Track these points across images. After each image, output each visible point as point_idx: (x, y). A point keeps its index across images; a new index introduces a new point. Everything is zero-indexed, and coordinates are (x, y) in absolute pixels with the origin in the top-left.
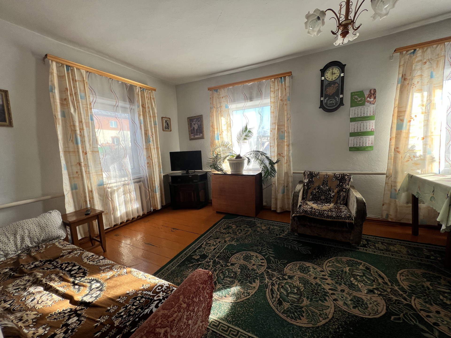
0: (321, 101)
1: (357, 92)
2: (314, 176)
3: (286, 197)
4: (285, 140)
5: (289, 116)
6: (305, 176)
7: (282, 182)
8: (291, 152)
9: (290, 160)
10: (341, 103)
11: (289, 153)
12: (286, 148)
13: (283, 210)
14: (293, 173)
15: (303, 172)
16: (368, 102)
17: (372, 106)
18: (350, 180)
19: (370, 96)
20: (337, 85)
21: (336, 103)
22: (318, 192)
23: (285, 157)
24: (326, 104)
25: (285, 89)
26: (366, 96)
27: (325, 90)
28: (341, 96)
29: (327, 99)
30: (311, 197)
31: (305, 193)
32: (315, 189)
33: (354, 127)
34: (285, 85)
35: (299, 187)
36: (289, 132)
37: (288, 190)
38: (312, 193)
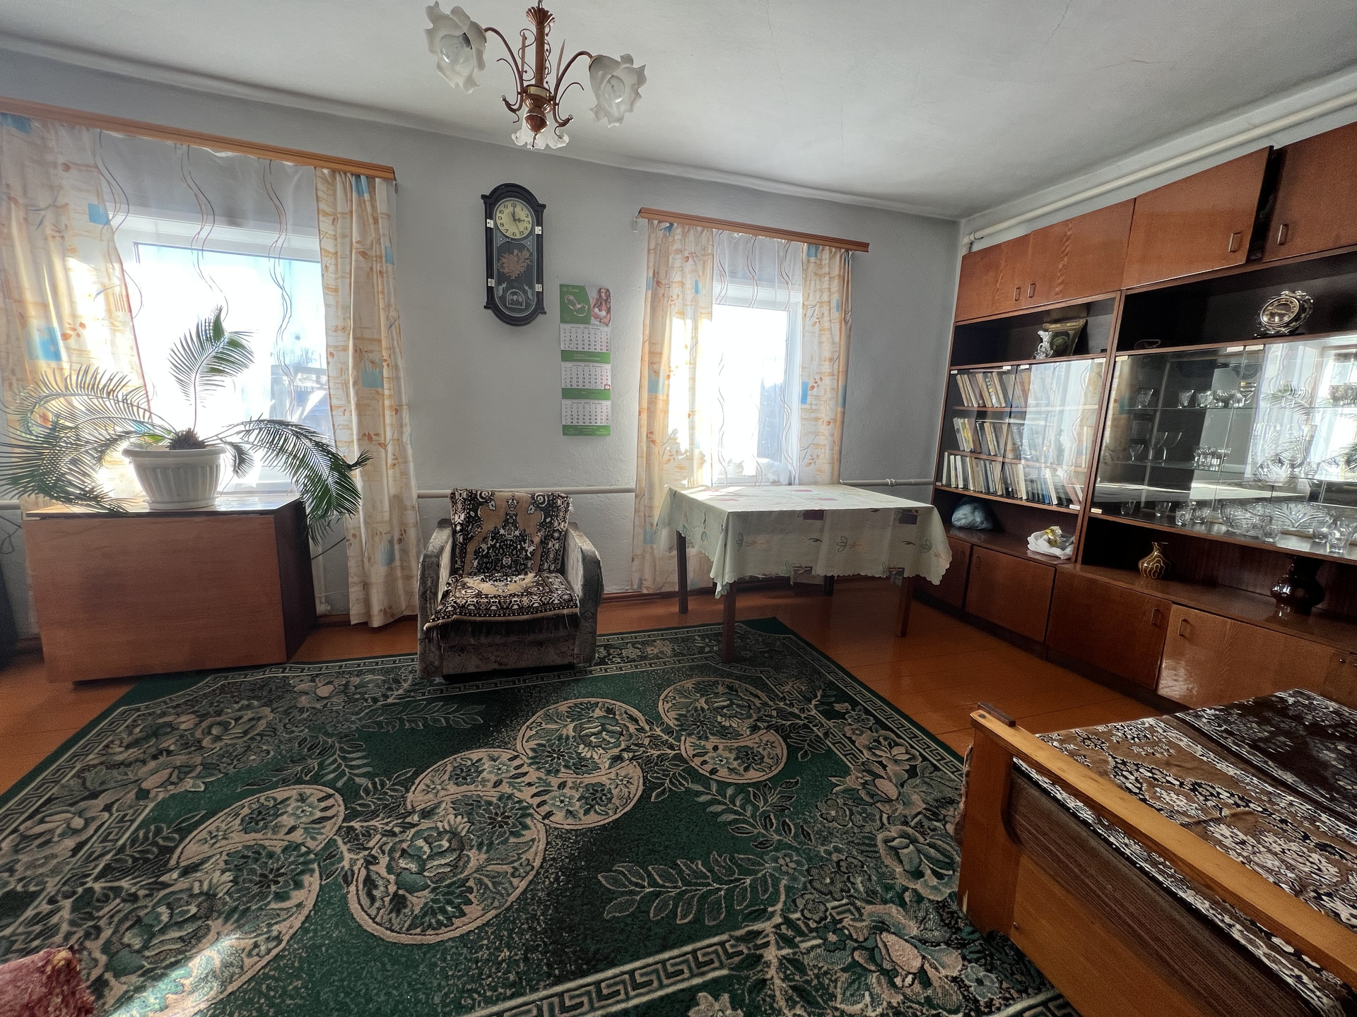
0: (490, 290)
1: (574, 287)
2: (481, 504)
3: (399, 573)
4: (386, 392)
5: (393, 314)
6: (454, 503)
7: (383, 528)
8: (407, 430)
9: (405, 457)
10: (540, 309)
11: (401, 433)
12: (389, 417)
13: (393, 615)
14: (419, 497)
15: (449, 491)
16: (597, 317)
17: (605, 329)
18: (567, 511)
19: (599, 304)
20: (526, 254)
21: (528, 305)
22: (493, 546)
23: (390, 448)
24: (502, 299)
26: (592, 302)
27: (499, 260)
28: (538, 288)
29: (504, 285)
30: (476, 563)
31: (458, 553)
32: (485, 540)
33: (570, 374)
34: (374, 207)
35: (441, 539)
36: (396, 367)
37: (404, 552)
38: (476, 553)
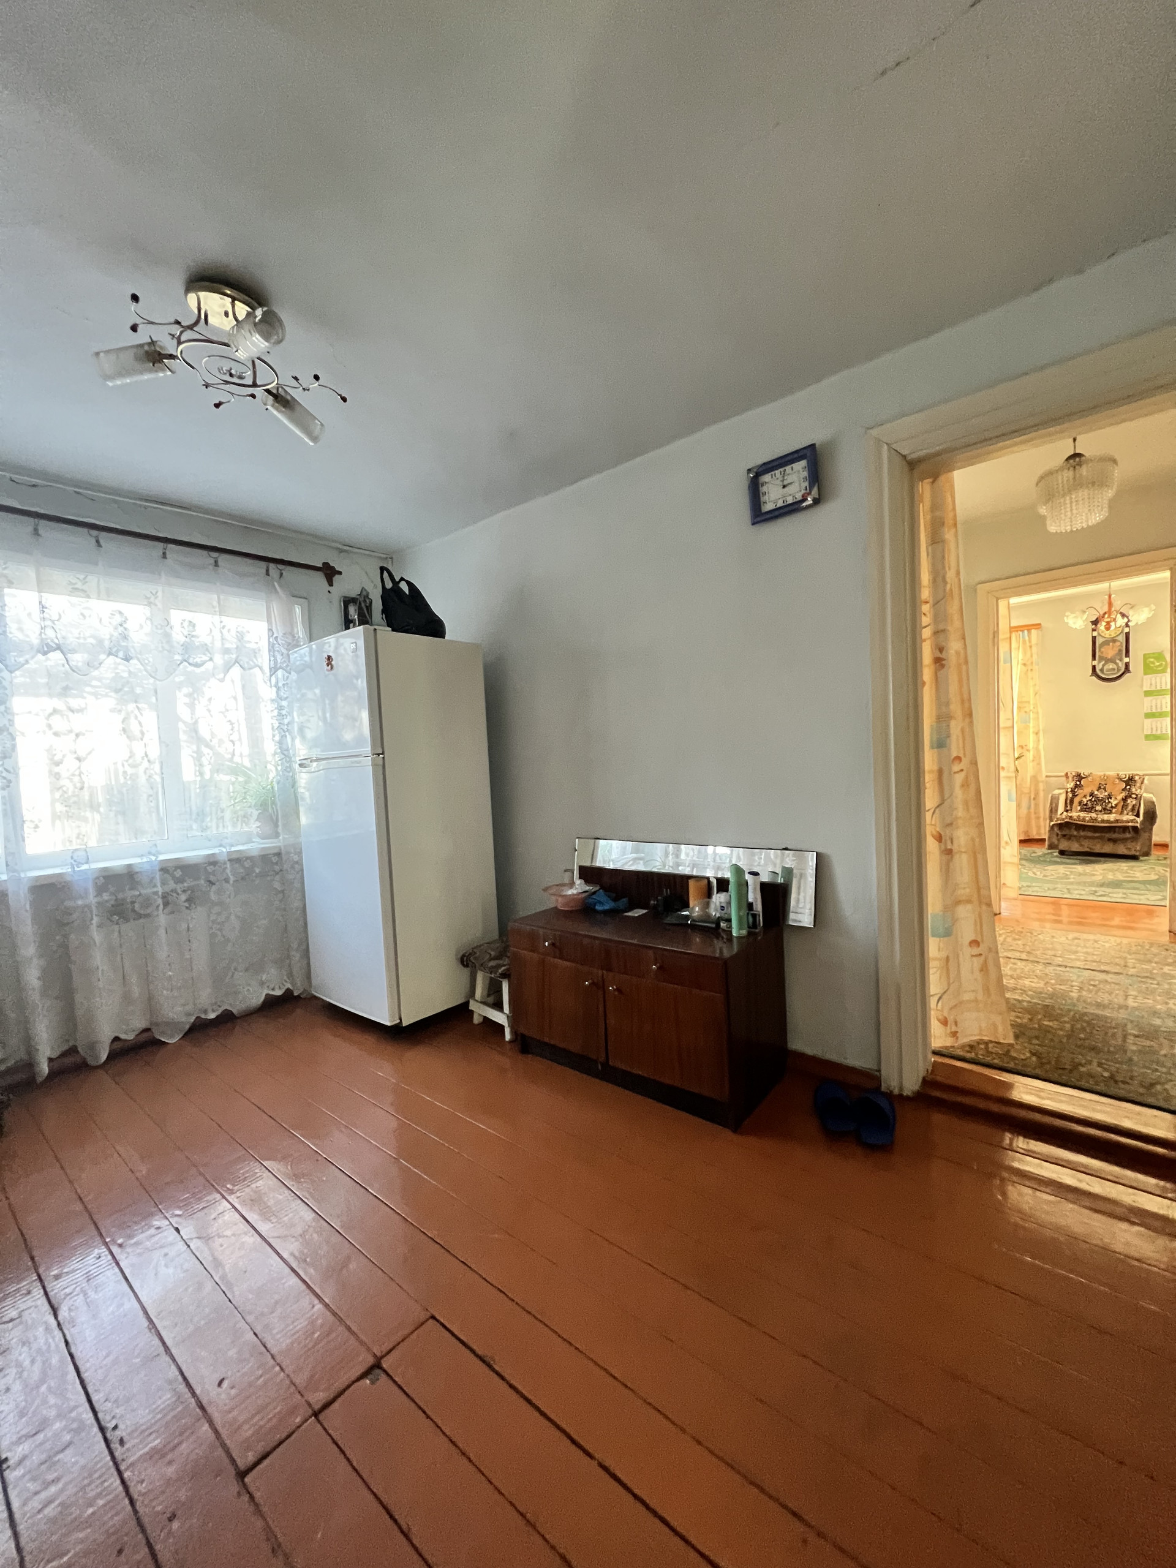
0: (1094, 667)
1: (1153, 653)
2: (1084, 778)
3: (1033, 816)
4: (1031, 725)
6: (1067, 778)
7: (1026, 791)
9: (1040, 756)
10: (1128, 669)
12: (1032, 737)
13: (1029, 836)
14: (1047, 776)
15: (1063, 774)
18: (1139, 781)
20: (1118, 644)
21: (1119, 670)
22: (1090, 800)
23: (1032, 752)
24: (1102, 670)
25: (1031, 647)
27: (1100, 650)
28: (1126, 660)
29: (1103, 662)
30: (1079, 808)
31: (1069, 800)
32: (1085, 796)
33: (1150, 704)
34: (1030, 642)
36: (1037, 713)
37: (1036, 805)
38: (1080, 803)
